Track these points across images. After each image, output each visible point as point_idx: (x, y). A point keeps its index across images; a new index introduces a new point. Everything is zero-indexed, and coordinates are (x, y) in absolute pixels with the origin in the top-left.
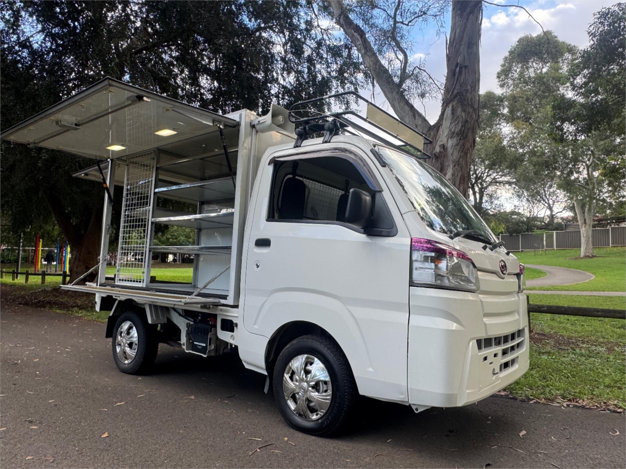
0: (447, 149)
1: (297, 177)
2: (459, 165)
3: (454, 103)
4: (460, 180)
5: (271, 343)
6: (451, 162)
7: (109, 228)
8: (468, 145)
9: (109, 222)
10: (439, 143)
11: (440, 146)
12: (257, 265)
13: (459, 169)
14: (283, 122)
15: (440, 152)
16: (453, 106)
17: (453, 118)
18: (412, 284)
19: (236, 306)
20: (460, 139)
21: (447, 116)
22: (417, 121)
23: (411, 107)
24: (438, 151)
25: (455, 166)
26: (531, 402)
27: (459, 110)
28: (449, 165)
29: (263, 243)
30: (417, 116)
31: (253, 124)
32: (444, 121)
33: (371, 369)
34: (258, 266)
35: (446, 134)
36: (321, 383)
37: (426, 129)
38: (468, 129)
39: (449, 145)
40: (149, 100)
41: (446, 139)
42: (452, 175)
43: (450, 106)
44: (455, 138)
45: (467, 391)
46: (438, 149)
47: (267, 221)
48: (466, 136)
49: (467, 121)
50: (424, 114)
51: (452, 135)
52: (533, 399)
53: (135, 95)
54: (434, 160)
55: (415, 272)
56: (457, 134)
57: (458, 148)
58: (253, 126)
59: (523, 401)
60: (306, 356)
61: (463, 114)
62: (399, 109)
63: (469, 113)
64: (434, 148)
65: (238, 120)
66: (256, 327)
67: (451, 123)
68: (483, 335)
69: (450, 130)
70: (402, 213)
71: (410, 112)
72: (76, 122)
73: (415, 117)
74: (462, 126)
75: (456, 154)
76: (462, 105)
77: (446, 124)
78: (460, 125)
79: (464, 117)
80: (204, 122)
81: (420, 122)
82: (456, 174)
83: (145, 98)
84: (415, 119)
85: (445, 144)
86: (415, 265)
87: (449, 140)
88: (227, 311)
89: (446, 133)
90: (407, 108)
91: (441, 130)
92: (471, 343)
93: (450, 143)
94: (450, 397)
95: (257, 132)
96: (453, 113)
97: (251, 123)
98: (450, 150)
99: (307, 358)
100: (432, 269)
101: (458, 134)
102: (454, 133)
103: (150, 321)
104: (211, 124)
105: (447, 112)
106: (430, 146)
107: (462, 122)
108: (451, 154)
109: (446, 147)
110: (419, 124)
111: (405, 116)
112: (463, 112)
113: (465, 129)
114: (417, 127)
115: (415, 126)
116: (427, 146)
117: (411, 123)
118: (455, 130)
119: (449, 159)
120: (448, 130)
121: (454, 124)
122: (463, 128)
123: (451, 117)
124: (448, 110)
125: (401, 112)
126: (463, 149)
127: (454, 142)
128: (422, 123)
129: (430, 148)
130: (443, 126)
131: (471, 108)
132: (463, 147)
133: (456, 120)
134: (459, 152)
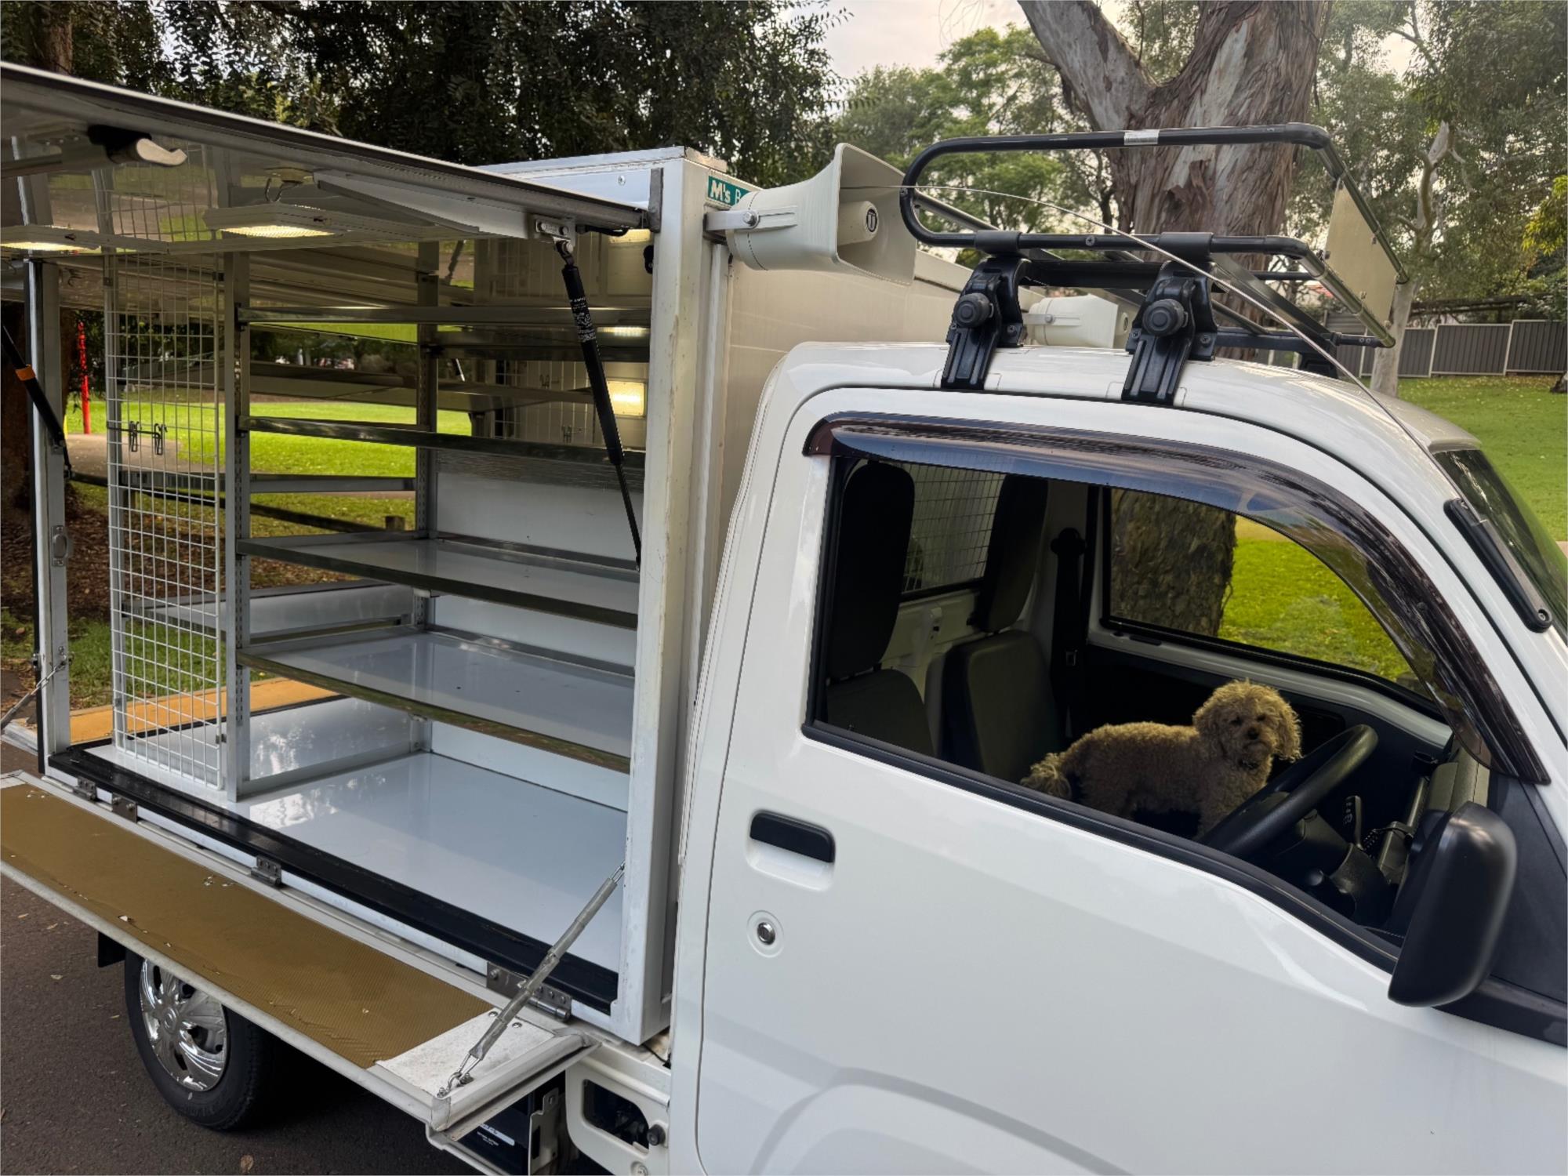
0: (1213, 178)
3: (1260, 17)
8: (1282, 168)
11: (1193, 166)
12: (763, 930)
14: (866, 234)
15: (1188, 184)
16: (1253, 29)
17: (1247, 70)
21: (1228, 62)
22: (1110, 66)
23: (1095, 13)
24: (1182, 183)
27: (1271, 41)
29: (795, 837)
30: (1112, 48)
32: (1213, 76)
34: (768, 937)
39: (1221, 166)
43: (1245, 27)
46: (1180, 178)
54: (1164, 215)
57: (1252, 177)
58: (715, 237)
61: (1282, 59)
63: (1298, 53)
64: (1168, 171)
71: (1089, 33)
73: (1104, 51)
74: (1273, 103)
75: (1241, 197)
76: (1281, 24)
78: (1267, 99)
79: (1283, 72)
80: (484, 226)
81: (1121, 73)
84: (1105, 59)
85: (1210, 166)
89: (1216, 121)
90: (1078, 16)
91: (1196, 109)
93: (1226, 161)
96: (1249, 54)
97: (706, 222)
98: (1223, 185)
104: (519, 234)
105: (1231, 48)
106: (1153, 162)
107: (1276, 85)
108: (1225, 198)
109: (1210, 172)
110: (1119, 79)
111: (1070, 46)
112: (1281, 52)
113: (1280, 111)
114: (1109, 88)
115: (1102, 85)
116: (1143, 161)
117: (1090, 72)
118: (1249, 115)
119: (1216, 215)
120: (1224, 111)
121: (1248, 93)
122: (1277, 109)
123: (1243, 67)
124: (1236, 40)
125: (1054, 26)
126: (1267, 185)
127: (1240, 156)
128: (1130, 74)
129: (1155, 168)
130: (1206, 97)
131: (1305, 36)
132: (1267, 178)
133: (1256, 81)
134: (1252, 193)
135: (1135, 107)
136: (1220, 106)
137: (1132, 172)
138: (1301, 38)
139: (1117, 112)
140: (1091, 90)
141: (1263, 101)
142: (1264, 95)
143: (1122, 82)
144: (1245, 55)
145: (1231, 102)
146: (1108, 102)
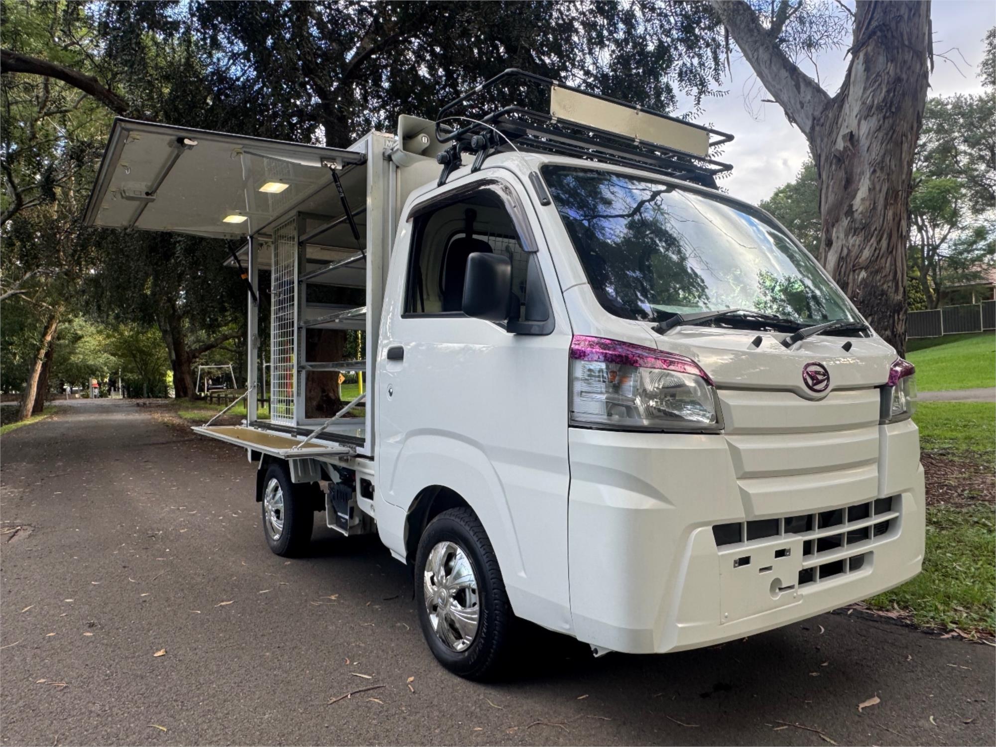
0: (858, 141)
2: (882, 169)
3: (870, 48)
4: (886, 199)
5: (410, 519)
6: (867, 166)
7: (256, 339)
8: (904, 126)
9: (256, 332)
10: (844, 131)
11: (844, 137)
12: (390, 392)
13: (883, 176)
15: (844, 148)
16: (866, 54)
17: (868, 78)
18: (573, 423)
19: (372, 458)
20: (885, 118)
21: (856, 75)
22: (802, 95)
23: (793, 70)
24: (841, 149)
25: (874, 171)
26: (946, 636)
27: (882, 59)
28: (862, 173)
29: (396, 355)
30: (802, 85)
31: (387, 154)
33: (523, 574)
34: (391, 394)
35: (856, 110)
36: (467, 590)
37: (821, 108)
38: (904, 95)
39: (861, 133)
40: (195, 143)
41: (856, 122)
42: (870, 189)
43: (862, 54)
44: (875, 117)
45: (680, 625)
46: (840, 145)
47: (404, 316)
48: (899, 109)
49: (898, 80)
50: (816, 81)
51: (867, 112)
52: (952, 631)
53: (174, 138)
54: (834, 167)
55: (577, 400)
56: (877, 109)
57: (880, 135)
58: (388, 159)
59: (929, 632)
60: (447, 543)
61: (891, 67)
62: (770, 79)
63: (905, 62)
64: (833, 142)
65: (364, 152)
66: (392, 493)
67: (865, 89)
69: (864, 103)
70: (563, 290)
71: (789, 80)
72: (146, 190)
73: (798, 87)
74: (888, 92)
75: (876, 147)
76: (887, 48)
77: (856, 92)
78: (884, 90)
79: (892, 72)
80: (304, 163)
81: (809, 97)
82: (878, 188)
83: (187, 141)
84: (799, 92)
85: (855, 132)
87: (863, 122)
88: (364, 466)
90: (784, 74)
91: (846, 107)
92: (696, 533)
93: (864, 129)
94: (635, 635)
95: (397, 167)
96: (867, 69)
97: (384, 153)
98: (864, 143)
99: (449, 547)
100: (601, 393)
101: (879, 108)
102: (871, 107)
103: (293, 480)
104: (319, 165)
105: (856, 69)
106: (825, 140)
107: (888, 82)
108: (866, 149)
109: (856, 137)
110: (807, 101)
111: (781, 90)
112: (889, 64)
113: (894, 95)
114: (802, 107)
115: (799, 106)
116: (822, 140)
117: (793, 101)
118: (873, 101)
119: (862, 159)
120: (859, 103)
121: (871, 90)
122: (892, 95)
123: (865, 77)
124: (858, 64)
125: (773, 83)
126: (891, 137)
127: (872, 125)
128: (813, 97)
129: (827, 143)
130: (849, 98)
131: (909, 52)
132: (891, 133)
133: (875, 82)
134: (882, 143)
135: (817, 113)
136: (857, 101)
137: (818, 148)
138: (906, 54)
139: (808, 118)
140: (794, 110)
141: (881, 93)
142: (882, 89)
143: (809, 102)
144: (865, 70)
145: (862, 97)
146: (803, 115)
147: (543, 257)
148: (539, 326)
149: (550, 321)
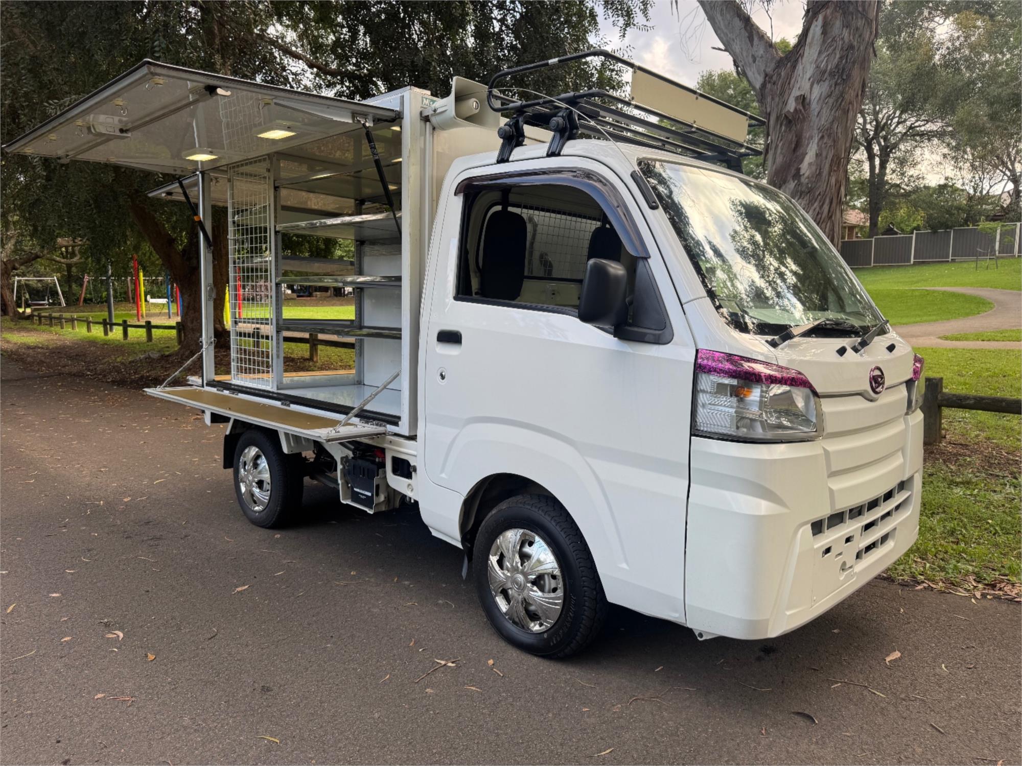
0: (809, 104)
1: (510, 209)
2: (829, 136)
3: (829, 11)
4: (831, 165)
5: (468, 503)
6: (816, 131)
7: (211, 289)
8: (851, 94)
9: (211, 281)
10: (796, 93)
11: (797, 98)
12: (441, 375)
13: (830, 143)
14: (477, 111)
15: (796, 109)
16: (825, 18)
17: (824, 41)
18: (695, 431)
19: (412, 438)
20: (836, 84)
21: (813, 38)
22: (755, 49)
23: (747, 21)
24: (792, 110)
25: (822, 137)
26: (919, 587)
27: (838, 23)
28: (811, 137)
29: (450, 337)
30: (756, 39)
31: (425, 114)
32: (807, 48)
33: (624, 566)
34: (443, 377)
35: (809, 74)
36: (546, 576)
37: (773, 65)
38: (854, 63)
39: (813, 98)
40: (229, 93)
41: (808, 85)
42: (817, 155)
43: (820, 18)
44: (827, 83)
45: (788, 613)
46: (791, 106)
47: (456, 298)
48: (849, 76)
49: (851, 47)
50: (769, 35)
51: (820, 76)
52: (923, 582)
54: (783, 128)
55: (700, 410)
56: (830, 74)
57: (831, 101)
58: (426, 119)
59: (904, 585)
60: (521, 531)
61: (846, 33)
62: (722, 27)
63: (857, 29)
64: (785, 103)
65: (398, 109)
66: (443, 475)
67: (820, 53)
68: (824, 512)
69: (818, 67)
70: (683, 301)
71: (743, 31)
72: (120, 127)
74: (841, 58)
75: (825, 113)
76: (844, 13)
77: (810, 54)
78: (838, 56)
79: (846, 40)
80: (335, 119)
81: (761, 52)
82: (824, 154)
83: (219, 91)
84: (752, 45)
85: (807, 95)
86: (702, 398)
87: (815, 85)
88: (399, 445)
89: (810, 72)
90: (738, 23)
91: (800, 67)
92: (801, 531)
93: (816, 93)
95: (434, 129)
96: (824, 33)
97: (421, 113)
98: (815, 107)
99: (523, 534)
100: (732, 407)
101: (832, 74)
102: (825, 72)
103: (285, 450)
104: (350, 121)
105: (814, 30)
106: (777, 99)
107: (842, 49)
108: (816, 114)
109: (808, 101)
110: (760, 56)
111: (733, 40)
112: (844, 29)
113: (846, 62)
114: (754, 61)
115: (751, 60)
116: (773, 99)
117: (745, 54)
118: (827, 66)
119: (812, 124)
120: (814, 65)
121: (825, 54)
122: (844, 61)
123: (822, 40)
124: (816, 26)
125: (725, 31)
126: (840, 104)
127: (823, 90)
128: (766, 51)
129: (779, 103)
130: (804, 59)
131: (862, 18)
132: (840, 100)
133: (830, 47)
134: (831, 110)
135: (769, 70)
136: (811, 63)
137: (768, 106)
138: (860, 20)
139: (759, 74)
140: (745, 63)
141: (835, 58)
142: (835, 54)
143: (762, 57)
144: (822, 33)
145: (817, 60)
146: (754, 69)
147: (655, 264)
148: (654, 335)
149: (667, 331)
